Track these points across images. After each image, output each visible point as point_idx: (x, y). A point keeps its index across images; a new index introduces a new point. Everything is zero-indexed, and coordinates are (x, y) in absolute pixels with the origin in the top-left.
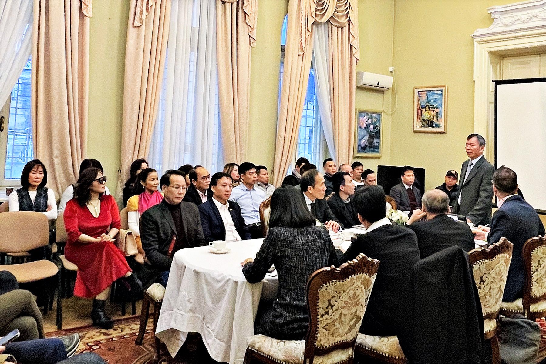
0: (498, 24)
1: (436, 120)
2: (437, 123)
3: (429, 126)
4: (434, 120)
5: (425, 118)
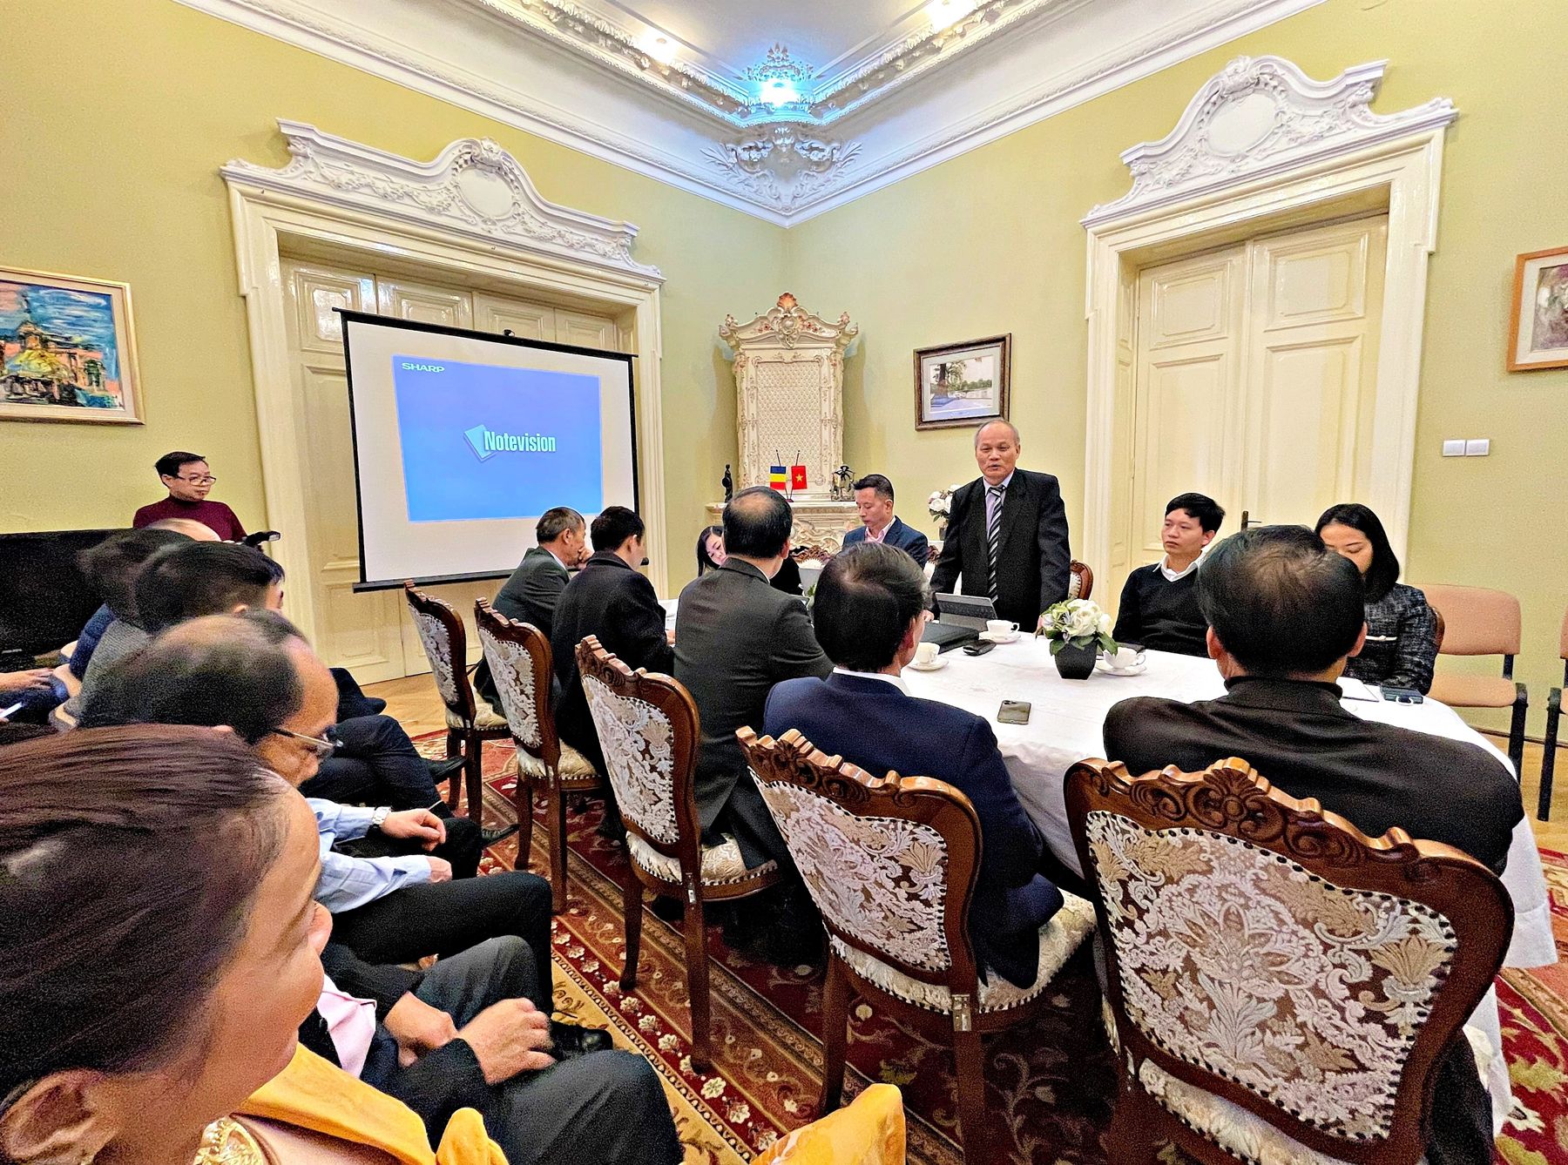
0: (311, 172)
1: (91, 384)
2: (97, 393)
3: (52, 401)
4: (78, 384)
5: (21, 373)
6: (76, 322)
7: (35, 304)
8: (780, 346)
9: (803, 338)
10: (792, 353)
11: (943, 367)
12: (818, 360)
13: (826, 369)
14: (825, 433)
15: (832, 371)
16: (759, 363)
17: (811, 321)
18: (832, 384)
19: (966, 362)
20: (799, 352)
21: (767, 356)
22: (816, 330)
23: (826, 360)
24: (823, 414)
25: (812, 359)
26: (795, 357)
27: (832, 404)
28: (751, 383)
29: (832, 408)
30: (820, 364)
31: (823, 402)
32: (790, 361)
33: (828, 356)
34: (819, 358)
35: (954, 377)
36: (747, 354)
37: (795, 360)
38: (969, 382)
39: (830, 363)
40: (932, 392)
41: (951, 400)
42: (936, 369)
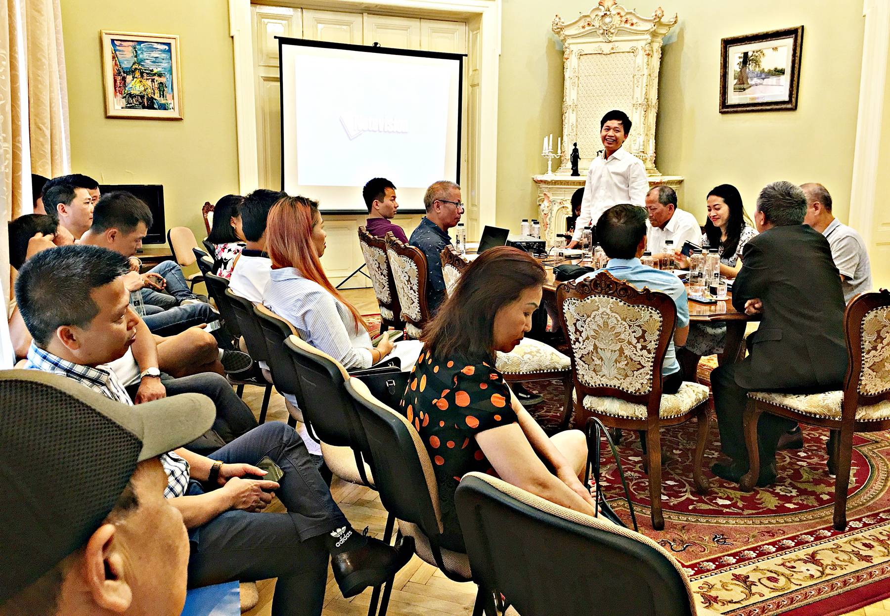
1: (160, 97)
2: (163, 102)
3: (144, 107)
4: (155, 97)
5: (133, 92)
6: (155, 61)
7: (139, 52)
8: (601, 39)
9: (620, 31)
10: (611, 45)
11: (746, 54)
12: (633, 51)
13: (641, 58)
15: (646, 60)
16: (581, 55)
17: (628, 16)
18: (646, 72)
19: (764, 51)
20: (617, 44)
21: (588, 49)
22: (632, 24)
23: (640, 50)
24: (635, 98)
25: (628, 50)
26: (613, 49)
27: (644, 89)
28: (574, 73)
29: (644, 93)
30: (635, 54)
31: (636, 87)
32: (609, 53)
33: (643, 46)
34: (635, 49)
35: (754, 64)
36: (572, 47)
37: (612, 51)
38: (766, 70)
39: (645, 53)
40: (735, 79)
41: (750, 87)
42: (740, 58)
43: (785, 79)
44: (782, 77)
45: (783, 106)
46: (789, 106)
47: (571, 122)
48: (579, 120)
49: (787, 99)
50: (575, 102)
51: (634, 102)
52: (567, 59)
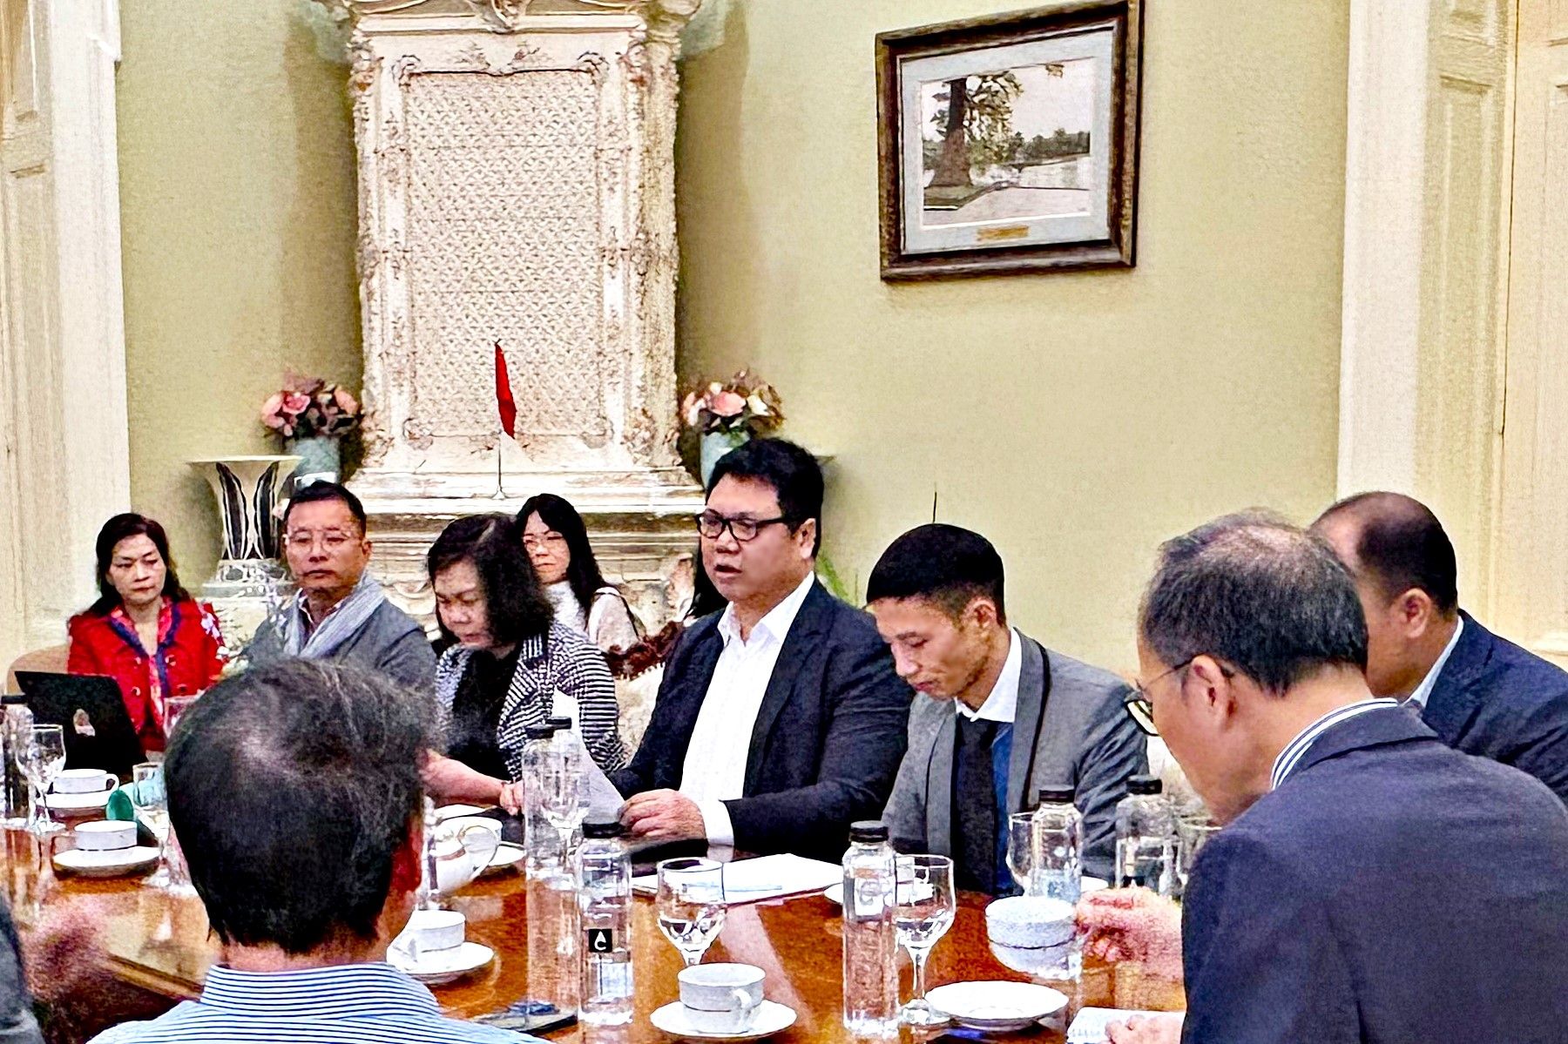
8: (475, 22)
10: (510, 46)
11: (958, 85)
12: (591, 67)
13: (616, 93)
14: (614, 292)
15: (633, 99)
16: (412, 75)
18: (636, 140)
19: (1019, 76)
20: (533, 41)
21: (435, 53)
23: (614, 67)
24: (606, 230)
25: (571, 63)
26: (519, 56)
27: (634, 199)
28: (391, 137)
29: (634, 211)
30: (597, 77)
31: (605, 193)
32: (507, 70)
33: (623, 52)
34: (596, 59)
35: (987, 120)
36: (379, 46)
37: (518, 65)
38: (1028, 139)
39: (630, 76)
40: (927, 167)
41: (978, 194)
42: (939, 97)
43: (1094, 168)
44: (1084, 163)
45: (1093, 256)
46: (1111, 255)
47: (390, 309)
48: (419, 300)
49: (1103, 233)
50: (402, 239)
51: (604, 244)
52: (363, 86)
